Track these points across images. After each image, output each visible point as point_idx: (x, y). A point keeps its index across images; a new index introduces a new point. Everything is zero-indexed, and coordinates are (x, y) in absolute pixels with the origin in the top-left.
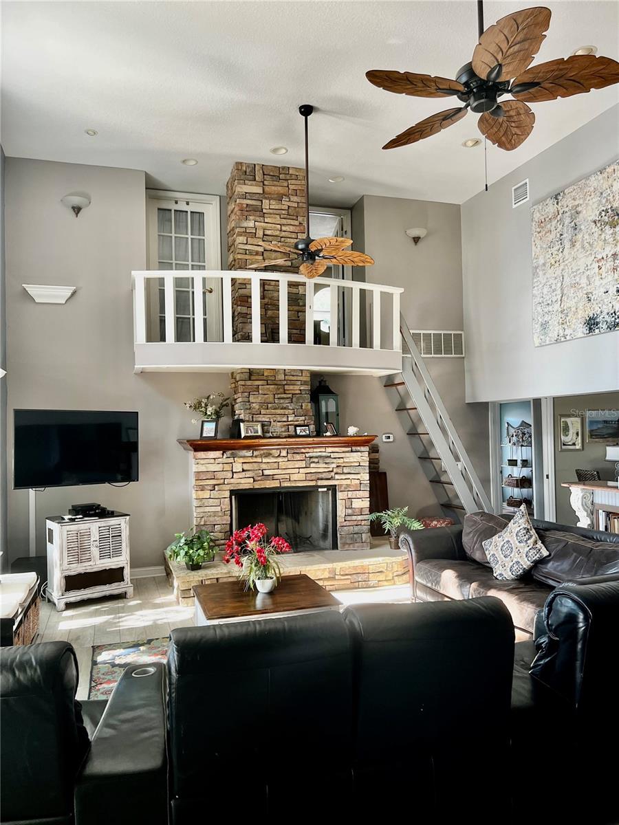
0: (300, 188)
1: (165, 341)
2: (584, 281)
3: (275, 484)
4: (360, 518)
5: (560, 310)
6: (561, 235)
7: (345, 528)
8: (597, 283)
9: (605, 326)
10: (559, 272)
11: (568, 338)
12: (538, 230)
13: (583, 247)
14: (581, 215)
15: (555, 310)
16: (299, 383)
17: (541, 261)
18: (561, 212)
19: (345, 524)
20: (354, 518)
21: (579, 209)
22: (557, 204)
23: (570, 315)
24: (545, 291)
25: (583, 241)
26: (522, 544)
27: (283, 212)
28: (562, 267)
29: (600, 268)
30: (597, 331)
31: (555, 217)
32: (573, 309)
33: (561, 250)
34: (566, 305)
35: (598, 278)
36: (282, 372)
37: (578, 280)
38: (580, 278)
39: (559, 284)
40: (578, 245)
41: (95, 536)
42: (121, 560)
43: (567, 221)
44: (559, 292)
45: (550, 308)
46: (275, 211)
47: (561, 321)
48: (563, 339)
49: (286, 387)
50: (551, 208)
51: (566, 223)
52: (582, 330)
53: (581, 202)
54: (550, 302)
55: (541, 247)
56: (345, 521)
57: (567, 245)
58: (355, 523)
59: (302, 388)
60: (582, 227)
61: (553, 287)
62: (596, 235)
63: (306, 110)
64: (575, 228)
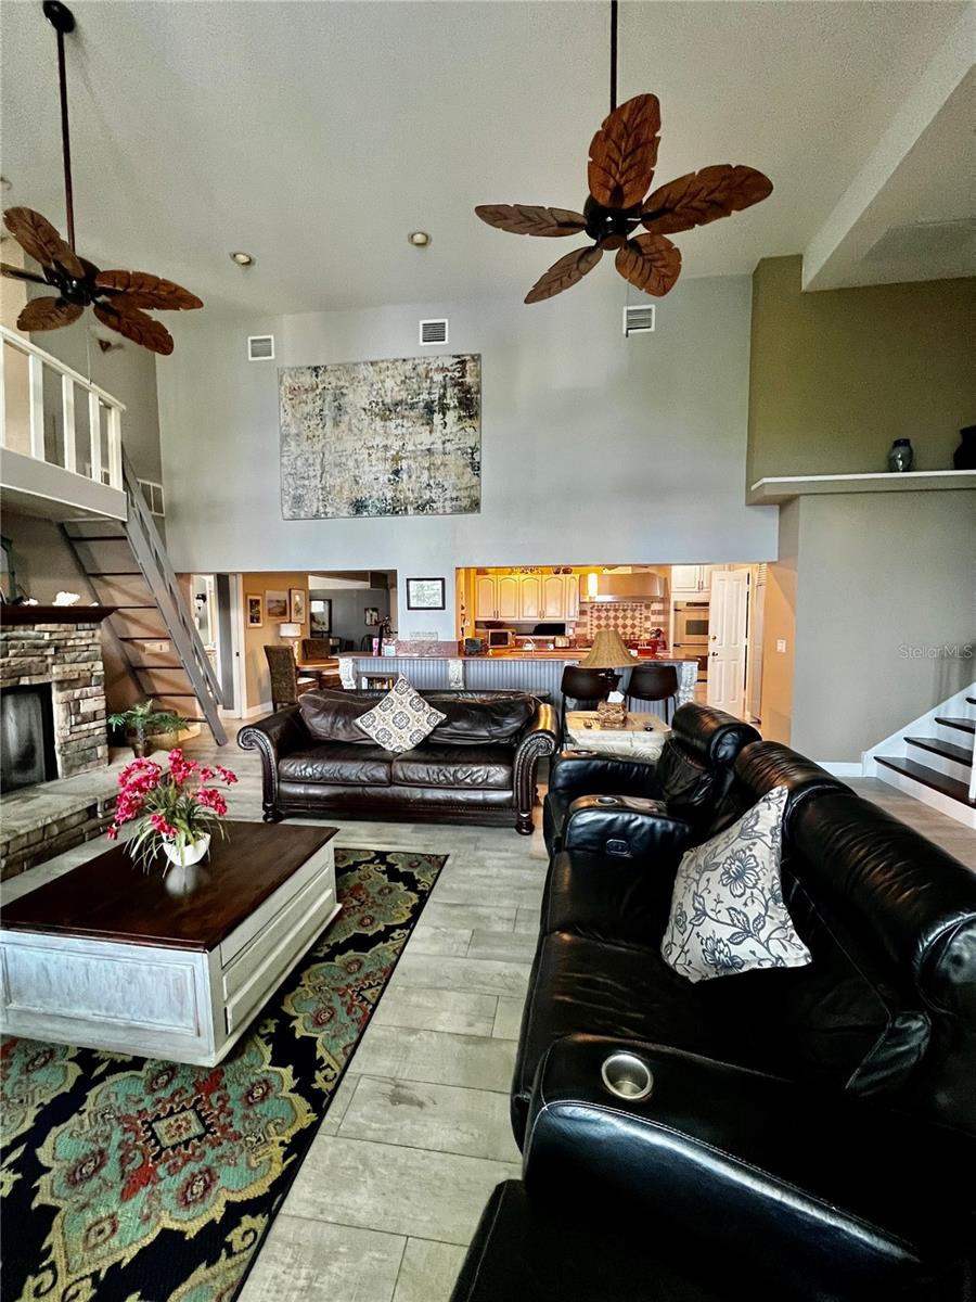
2: (351, 464)
4: (93, 725)
5: (320, 486)
6: (321, 410)
8: (367, 469)
9: (374, 511)
10: (318, 447)
11: (329, 515)
12: (291, 397)
13: (350, 430)
14: (346, 398)
15: (312, 484)
17: (293, 430)
18: (321, 387)
19: (70, 738)
20: (84, 727)
21: (344, 391)
22: (317, 376)
23: (334, 492)
24: (299, 463)
25: (350, 424)
28: (321, 444)
29: (370, 455)
30: (365, 514)
31: (313, 390)
32: (338, 488)
33: (321, 426)
34: (329, 481)
35: (367, 464)
37: (344, 460)
38: (347, 460)
39: (318, 461)
40: (343, 426)
43: (329, 398)
44: (318, 467)
45: (306, 482)
47: (321, 497)
48: (323, 516)
50: (307, 380)
52: (346, 510)
53: (347, 385)
54: (306, 475)
55: (294, 416)
56: (71, 733)
57: (329, 423)
58: (86, 734)
60: (348, 410)
61: (311, 461)
62: (366, 423)
64: (339, 408)
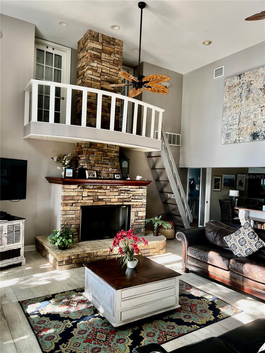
0: (120, 51)
1: (49, 122)
2: (252, 116)
3: (103, 203)
4: (141, 221)
5: (237, 128)
6: (241, 94)
7: (135, 226)
8: (260, 117)
9: (262, 137)
10: (238, 111)
11: (241, 141)
12: (228, 90)
13: (253, 100)
14: (253, 85)
15: (235, 128)
16: (114, 152)
17: (229, 105)
18: (241, 83)
19: (134, 224)
20: (139, 221)
21: (252, 82)
22: (240, 79)
23: (243, 131)
24: (230, 119)
25: (253, 97)
26: (252, 240)
27: (111, 62)
28: (240, 109)
29: (262, 110)
30: (257, 139)
31: (238, 85)
32: (245, 128)
33: (240, 101)
34: (242, 125)
35: (260, 115)
36: (106, 145)
37: (249, 115)
38: (251, 114)
39: (238, 117)
40: (250, 99)
41: (5, 231)
42: (20, 244)
43: (245, 87)
44: (237, 120)
45: (232, 127)
46: (107, 60)
47: (237, 134)
48: (238, 142)
49: (108, 153)
50: (236, 81)
51: (244, 88)
52: (249, 138)
53: (254, 79)
54: (232, 124)
55: (229, 99)
56: (134, 222)
57: (244, 98)
58: (139, 223)
59: (115, 155)
60: (253, 91)
61: (234, 117)
62: (261, 95)
63: (142, 5)
64: (249, 91)
